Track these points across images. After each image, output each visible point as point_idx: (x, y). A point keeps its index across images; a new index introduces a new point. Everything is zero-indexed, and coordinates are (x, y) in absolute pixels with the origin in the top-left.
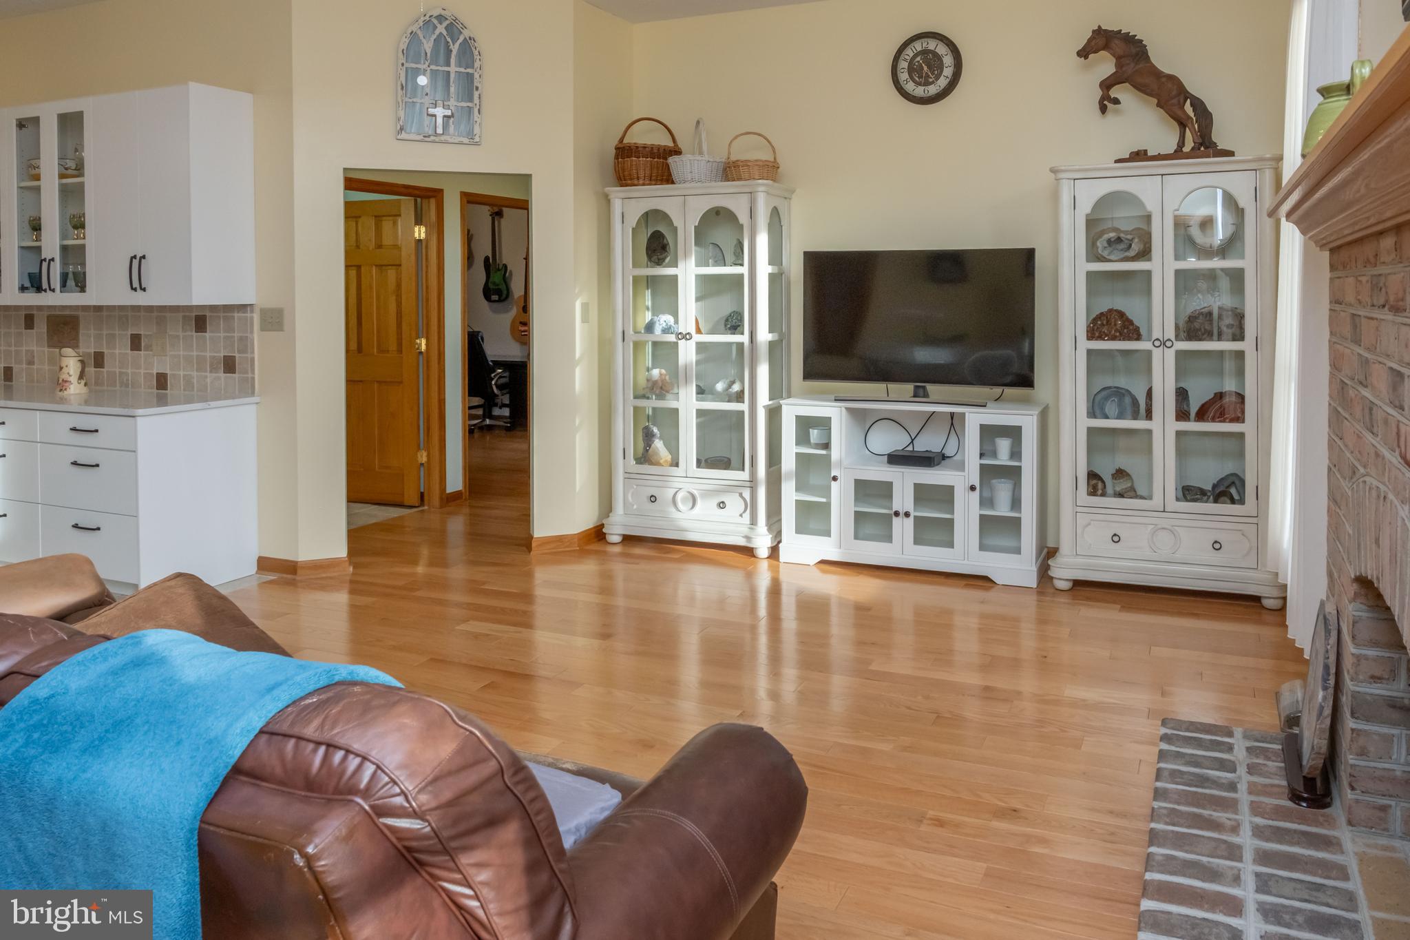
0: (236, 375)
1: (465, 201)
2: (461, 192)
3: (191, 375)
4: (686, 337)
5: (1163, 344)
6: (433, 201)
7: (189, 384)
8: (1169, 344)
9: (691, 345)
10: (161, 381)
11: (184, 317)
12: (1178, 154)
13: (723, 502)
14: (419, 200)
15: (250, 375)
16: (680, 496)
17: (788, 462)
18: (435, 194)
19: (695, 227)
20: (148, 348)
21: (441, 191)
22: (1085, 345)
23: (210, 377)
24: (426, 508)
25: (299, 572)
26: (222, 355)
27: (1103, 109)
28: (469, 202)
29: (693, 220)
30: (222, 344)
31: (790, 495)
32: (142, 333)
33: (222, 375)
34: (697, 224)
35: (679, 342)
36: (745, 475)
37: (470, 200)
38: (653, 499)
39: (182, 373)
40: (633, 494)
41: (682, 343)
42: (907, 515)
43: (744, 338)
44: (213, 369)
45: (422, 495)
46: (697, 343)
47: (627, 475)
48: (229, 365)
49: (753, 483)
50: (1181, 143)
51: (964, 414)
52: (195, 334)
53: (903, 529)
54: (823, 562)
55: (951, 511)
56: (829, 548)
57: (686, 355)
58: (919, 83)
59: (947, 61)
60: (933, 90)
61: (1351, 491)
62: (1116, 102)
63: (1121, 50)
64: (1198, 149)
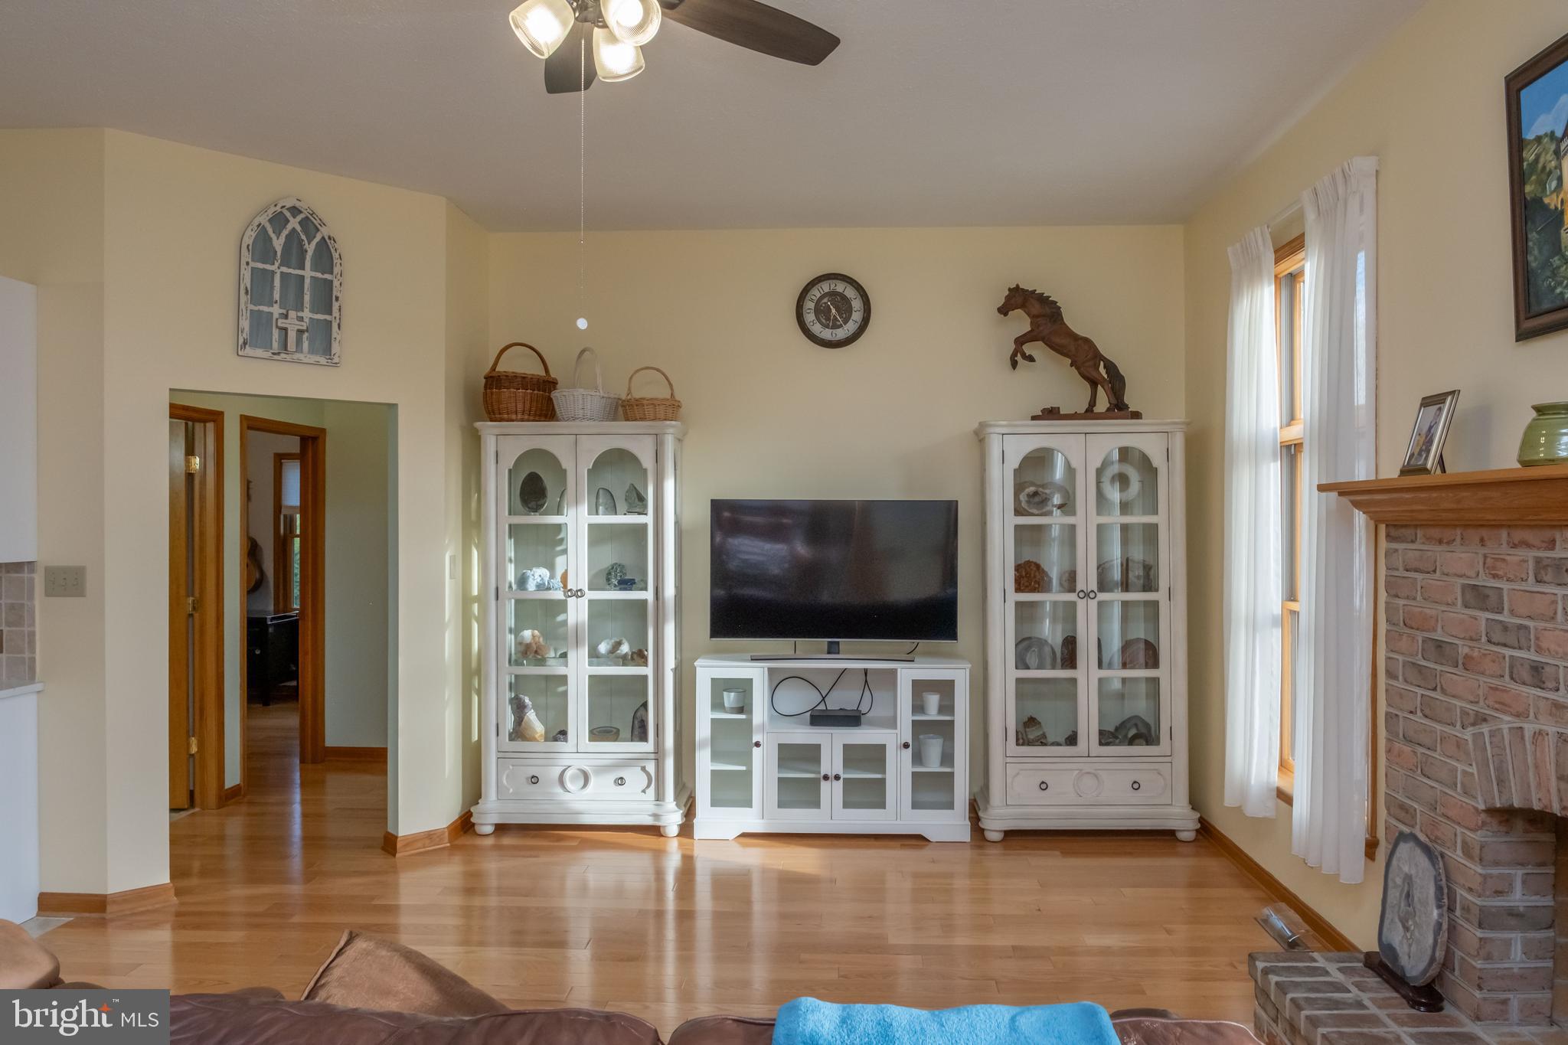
1: (245, 426)
2: (242, 416)
4: (577, 593)
5: (1087, 595)
6: (210, 426)
8: (1092, 595)
9: (584, 603)
12: (1089, 414)
13: (622, 778)
14: (190, 423)
15: (27, 655)
16: (568, 774)
17: (703, 730)
18: (215, 417)
19: (588, 470)
21: (221, 414)
22: (1014, 597)
24: (197, 809)
25: (109, 908)
27: (1014, 364)
28: (250, 428)
29: (587, 463)
31: (704, 764)
34: (591, 467)
35: (568, 599)
36: (648, 746)
37: (250, 424)
38: (534, 780)
40: (508, 776)
41: (571, 601)
42: (837, 778)
43: (648, 595)
45: (192, 794)
46: (590, 601)
47: (501, 755)
49: (658, 755)
51: (896, 670)
53: (832, 793)
54: (744, 835)
55: (884, 772)
56: (750, 820)
57: (577, 613)
58: (826, 326)
59: (858, 306)
60: (841, 333)
61: (1474, 737)
62: (1031, 359)
63: (1036, 308)
64: (1119, 410)
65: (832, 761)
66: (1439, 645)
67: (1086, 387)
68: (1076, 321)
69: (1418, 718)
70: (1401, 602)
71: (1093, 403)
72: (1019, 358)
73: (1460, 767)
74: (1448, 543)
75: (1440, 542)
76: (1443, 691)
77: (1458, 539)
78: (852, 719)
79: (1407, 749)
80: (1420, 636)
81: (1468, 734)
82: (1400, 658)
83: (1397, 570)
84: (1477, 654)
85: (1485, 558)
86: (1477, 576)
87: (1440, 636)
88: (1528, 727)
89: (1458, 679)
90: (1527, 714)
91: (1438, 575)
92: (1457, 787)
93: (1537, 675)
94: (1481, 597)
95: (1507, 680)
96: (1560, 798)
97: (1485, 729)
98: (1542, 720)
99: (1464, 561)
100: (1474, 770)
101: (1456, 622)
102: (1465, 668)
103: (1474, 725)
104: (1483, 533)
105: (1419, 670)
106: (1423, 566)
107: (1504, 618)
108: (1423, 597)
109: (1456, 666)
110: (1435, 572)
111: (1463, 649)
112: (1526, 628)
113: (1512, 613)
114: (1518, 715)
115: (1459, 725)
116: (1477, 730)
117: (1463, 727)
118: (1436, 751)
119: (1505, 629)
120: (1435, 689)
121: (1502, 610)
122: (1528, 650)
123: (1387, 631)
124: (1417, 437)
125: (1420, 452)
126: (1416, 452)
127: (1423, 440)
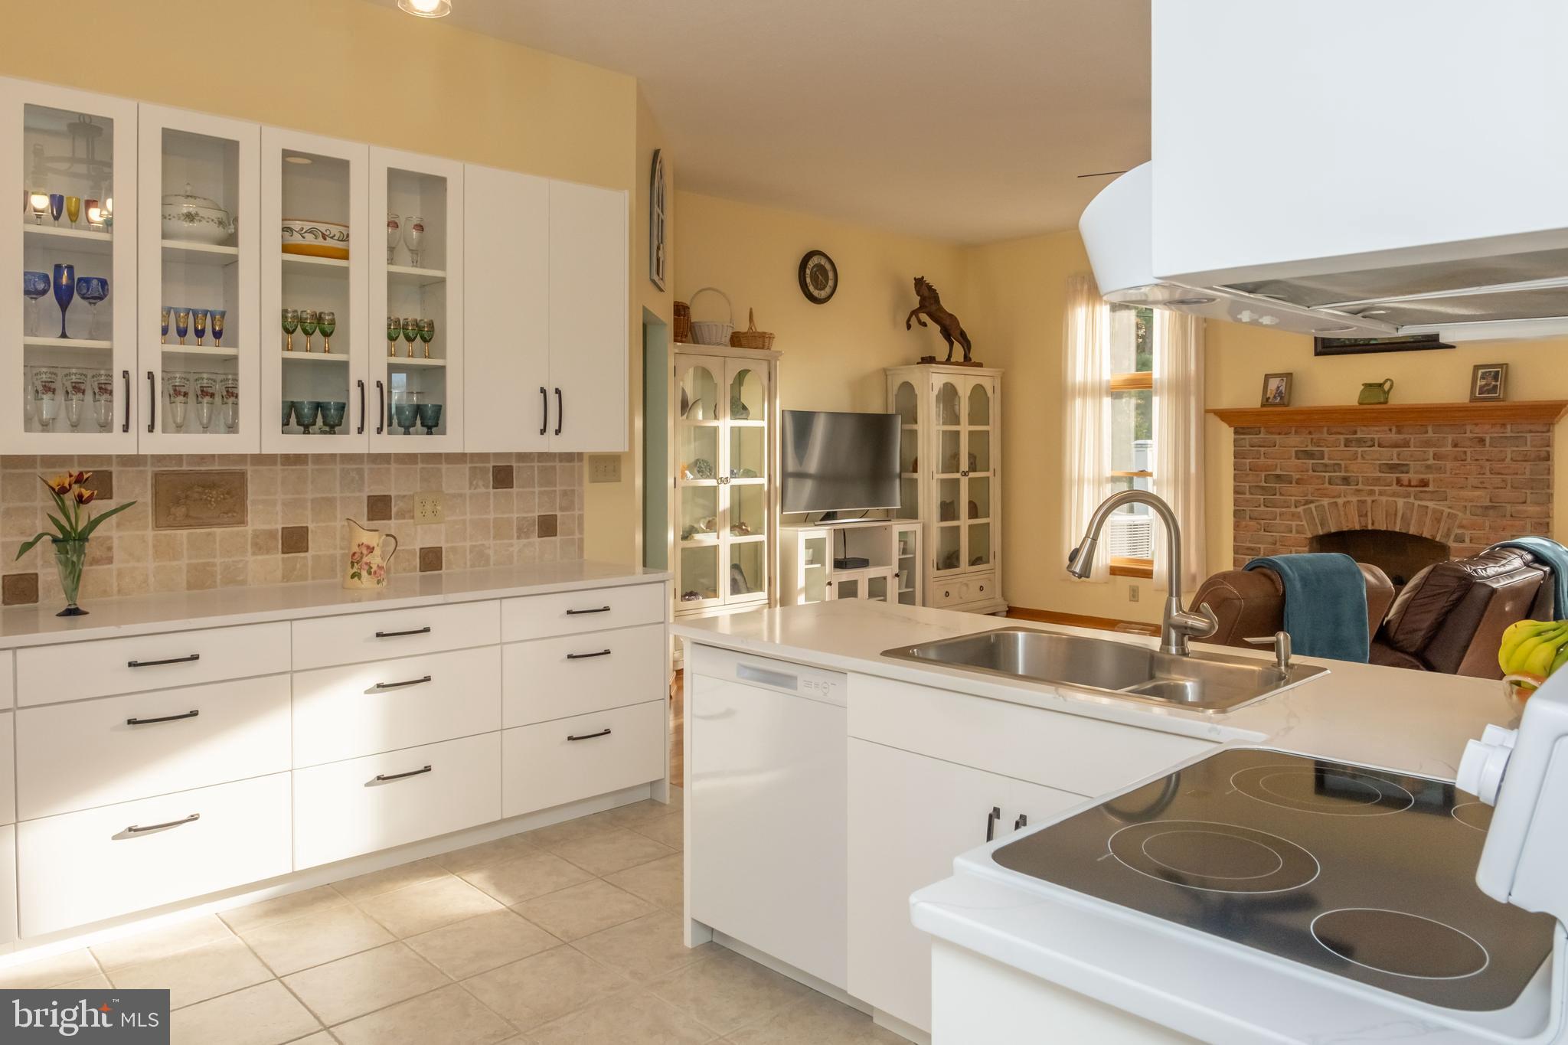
0: (557, 539)
3: (483, 545)
4: (726, 481)
5: (965, 475)
7: (480, 556)
8: (967, 474)
9: (727, 489)
10: (431, 559)
11: (473, 470)
12: (948, 361)
15: (577, 536)
17: (801, 582)
19: (730, 387)
20: (407, 514)
22: (942, 476)
23: (517, 545)
26: (536, 514)
27: (909, 325)
29: (729, 383)
30: (537, 500)
32: (393, 493)
33: (535, 539)
34: (732, 383)
35: (719, 486)
36: (764, 595)
39: (468, 544)
41: (721, 487)
43: (764, 480)
44: (522, 532)
46: (732, 487)
48: (547, 527)
50: (950, 356)
51: (892, 526)
52: (491, 490)
55: (886, 595)
57: (724, 497)
58: (816, 288)
59: (831, 275)
60: (823, 294)
61: (1305, 510)
62: (925, 324)
63: (926, 293)
64: (967, 360)
65: (864, 591)
66: (1278, 476)
69: (1262, 508)
70: (1248, 461)
73: (1294, 524)
74: (1286, 434)
75: (1280, 434)
76: (1281, 494)
77: (1293, 431)
78: (863, 563)
79: (1252, 523)
80: (1263, 475)
81: (1300, 509)
82: (1247, 485)
83: (1245, 447)
84: (1305, 477)
85: (1312, 439)
86: (1307, 446)
87: (1278, 472)
88: (1340, 501)
89: (1293, 488)
90: (1339, 496)
91: (1277, 447)
92: (1291, 532)
93: (1346, 481)
94: (1310, 455)
95: (1327, 485)
96: (1360, 523)
97: (1312, 506)
98: (1349, 497)
99: (1296, 441)
100: (1304, 523)
101: (1290, 466)
102: (1297, 483)
103: (1304, 505)
104: (1312, 429)
105: (1263, 488)
106: (1265, 444)
107: (1326, 461)
108: (1265, 457)
109: (1291, 483)
110: (1275, 446)
111: (1296, 476)
112: (1339, 465)
113: (1329, 459)
114: (1334, 497)
115: (1293, 507)
116: (1306, 507)
117: (1296, 507)
118: (1275, 519)
119: (1326, 465)
120: (1275, 495)
121: (1323, 459)
122: (1340, 472)
123: (1235, 475)
124: (1269, 391)
125: (1275, 397)
126: (1272, 397)
127: (1274, 392)
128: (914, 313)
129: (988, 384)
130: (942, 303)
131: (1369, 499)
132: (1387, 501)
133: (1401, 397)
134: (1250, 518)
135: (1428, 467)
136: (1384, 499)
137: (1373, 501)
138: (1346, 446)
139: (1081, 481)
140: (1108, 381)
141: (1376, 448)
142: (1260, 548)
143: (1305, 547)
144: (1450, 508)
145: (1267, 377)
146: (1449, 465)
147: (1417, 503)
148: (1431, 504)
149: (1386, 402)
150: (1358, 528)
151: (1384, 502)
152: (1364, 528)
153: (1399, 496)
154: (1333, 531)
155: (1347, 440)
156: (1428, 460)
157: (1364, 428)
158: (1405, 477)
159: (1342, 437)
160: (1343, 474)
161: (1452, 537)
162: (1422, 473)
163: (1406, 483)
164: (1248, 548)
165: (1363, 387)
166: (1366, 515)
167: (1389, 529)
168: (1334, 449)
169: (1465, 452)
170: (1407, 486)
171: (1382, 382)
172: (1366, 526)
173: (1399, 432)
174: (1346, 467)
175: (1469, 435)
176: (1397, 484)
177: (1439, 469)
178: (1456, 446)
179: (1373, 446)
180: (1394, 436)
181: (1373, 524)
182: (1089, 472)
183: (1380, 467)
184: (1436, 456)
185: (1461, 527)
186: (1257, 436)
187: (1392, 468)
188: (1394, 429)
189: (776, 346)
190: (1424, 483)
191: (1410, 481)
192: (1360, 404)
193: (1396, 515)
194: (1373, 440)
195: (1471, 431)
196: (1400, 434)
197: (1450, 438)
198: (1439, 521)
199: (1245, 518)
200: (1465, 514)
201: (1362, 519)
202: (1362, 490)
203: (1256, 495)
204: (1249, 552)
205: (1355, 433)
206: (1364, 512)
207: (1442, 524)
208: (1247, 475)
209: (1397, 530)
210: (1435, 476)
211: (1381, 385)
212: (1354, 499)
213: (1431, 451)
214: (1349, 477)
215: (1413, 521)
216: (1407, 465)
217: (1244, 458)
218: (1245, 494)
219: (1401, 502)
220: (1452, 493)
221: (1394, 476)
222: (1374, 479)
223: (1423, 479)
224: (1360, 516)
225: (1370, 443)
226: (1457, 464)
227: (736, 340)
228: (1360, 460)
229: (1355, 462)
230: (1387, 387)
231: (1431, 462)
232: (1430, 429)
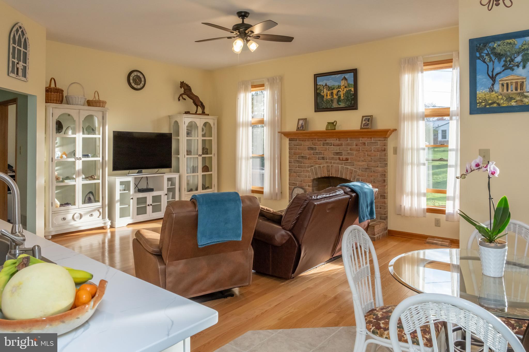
4: (79, 159)
8: (201, 155)
9: (81, 161)
13: (92, 214)
16: (75, 216)
17: (117, 197)
19: (83, 121)
22: (186, 156)
27: (179, 99)
29: (82, 119)
31: (118, 207)
34: (83, 120)
35: (76, 161)
36: (100, 204)
38: (64, 219)
40: (55, 219)
41: (77, 161)
43: (100, 159)
46: (83, 161)
47: (53, 213)
49: (103, 207)
53: (149, 209)
54: (129, 224)
55: (161, 202)
56: (129, 220)
57: (79, 166)
58: (135, 84)
59: (143, 79)
60: (139, 87)
61: (310, 169)
62: (185, 99)
63: (186, 87)
64: (203, 113)
65: (149, 201)
66: (302, 157)
67: (195, 107)
68: (195, 91)
69: (298, 168)
70: (293, 151)
71: (197, 111)
72: (181, 98)
73: (307, 174)
74: (305, 141)
75: (303, 141)
76: (303, 163)
77: (307, 140)
79: (295, 174)
80: (298, 156)
81: (309, 169)
82: (293, 160)
83: (292, 146)
84: (311, 157)
85: (313, 143)
86: (311, 145)
87: (302, 155)
88: (322, 166)
89: (307, 161)
90: (321, 164)
91: (302, 146)
92: (307, 177)
93: (323, 158)
94: (312, 149)
95: (317, 160)
96: (328, 174)
97: (313, 168)
98: (324, 164)
99: (308, 144)
100: (310, 174)
101: (306, 153)
102: (308, 159)
103: (310, 167)
104: (312, 139)
105: (298, 161)
106: (298, 145)
107: (317, 151)
108: (298, 149)
109: (306, 159)
110: (301, 145)
111: (308, 156)
112: (321, 152)
113: (318, 150)
114: (320, 164)
115: (307, 168)
116: (311, 168)
117: (308, 168)
118: (302, 173)
119: (317, 153)
120: (301, 163)
121: (316, 150)
122: (321, 155)
123: (289, 156)
124: (299, 125)
125: (301, 127)
126: (300, 127)
127: (301, 125)
128: (181, 95)
129: (211, 122)
130: (193, 91)
131: (330, 165)
132: (336, 166)
133: (340, 128)
134: (294, 172)
135: (348, 153)
136: (335, 165)
137: (332, 166)
138: (323, 146)
139: (241, 158)
140: (251, 121)
141: (332, 146)
142: (297, 183)
143: (310, 183)
144: (355, 168)
145: (299, 120)
146: (355, 153)
147: (345, 166)
148: (349, 167)
149: (335, 129)
150: (327, 176)
151: (335, 166)
152: (329, 176)
153: (339, 164)
154: (319, 177)
155: (323, 143)
156: (348, 151)
157: (329, 139)
158: (341, 157)
159: (322, 142)
160: (322, 156)
161: (356, 179)
162: (346, 156)
163: (341, 159)
164: (294, 183)
165: (327, 124)
166: (329, 171)
167: (336, 176)
168: (319, 147)
169: (359, 148)
170: (342, 160)
171: (333, 122)
172: (329, 175)
173: (339, 141)
174: (323, 153)
175: (361, 142)
176: (339, 160)
177: (352, 154)
178: (356, 145)
179: (332, 145)
180: (338, 142)
181: (331, 174)
182: (244, 155)
183: (333, 153)
184: (351, 149)
185: (358, 175)
186: (296, 142)
187: (337, 154)
188: (338, 139)
189: (107, 106)
190: (347, 159)
191: (343, 159)
192: (326, 130)
193: (338, 171)
194: (331, 143)
195: (362, 140)
196: (340, 141)
197: (355, 143)
198: (351, 173)
199: (292, 172)
200: (360, 171)
201: (328, 172)
202: (328, 162)
203: (296, 163)
204: (294, 185)
205: (326, 141)
206: (329, 170)
207: (353, 174)
208: (293, 156)
209: (339, 177)
210: (351, 157)
211: (333, 123)
212: (326, 165)
213: (349, 147)
214: (324, 157)
215: (344, 173)
216: (342, 153)
217: (292, 150)
218: (292, 163)
219: (340, 166)
220: (355, 163)
221: (338, 156)
222: (332, 158)
223: (347, 158)
224: (327, 171)
225: (331, 144)
226: (357, 152)
227: (89, 103)
228: (327, 151)
229: (325, 151)
230: (335, 124)
231: (349, 151)
232: (349, 139)
